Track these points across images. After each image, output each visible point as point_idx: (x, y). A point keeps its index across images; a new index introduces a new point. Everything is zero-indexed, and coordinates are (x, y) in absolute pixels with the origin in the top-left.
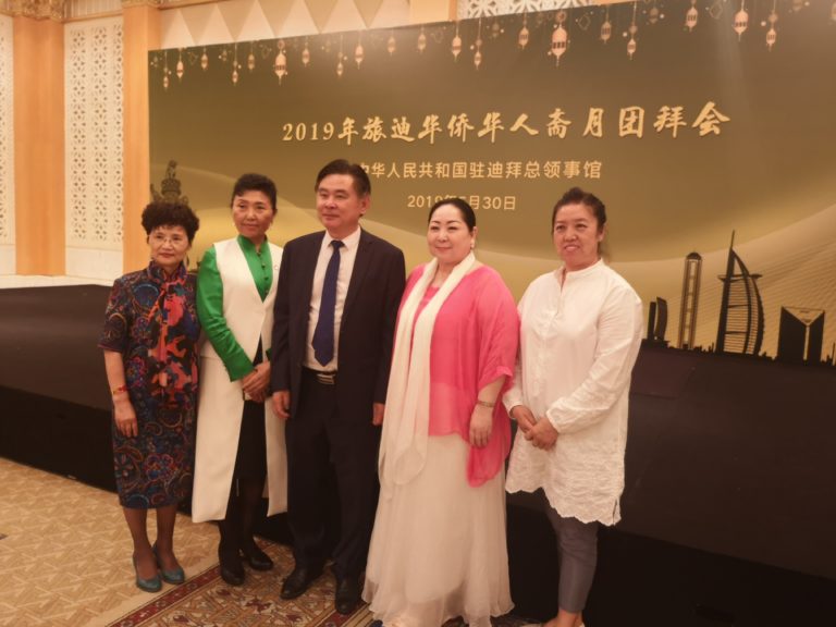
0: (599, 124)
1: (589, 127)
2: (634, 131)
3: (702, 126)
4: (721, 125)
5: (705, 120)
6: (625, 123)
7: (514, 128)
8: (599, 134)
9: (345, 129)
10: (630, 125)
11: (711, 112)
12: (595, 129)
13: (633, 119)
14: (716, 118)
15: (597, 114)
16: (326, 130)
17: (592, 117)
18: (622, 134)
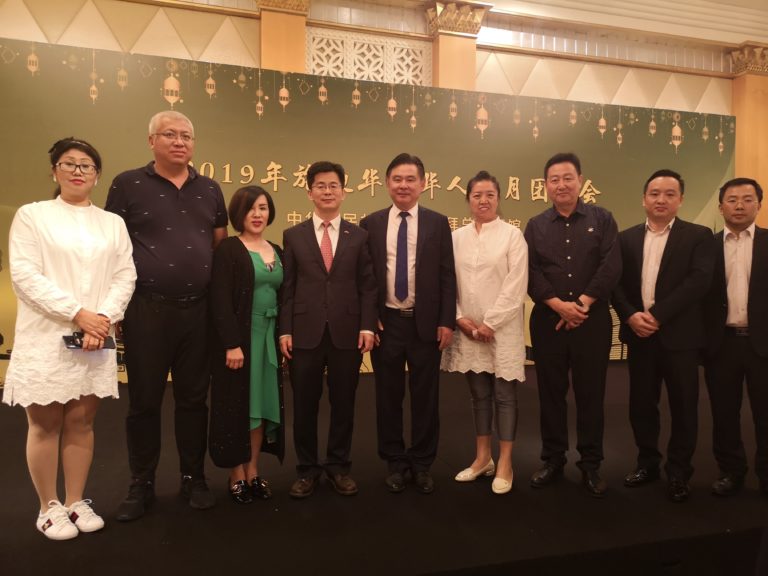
0: (517, 189)
1: (509, 192)
2: (542, 197)
3: (585, 197)
4: (596, 196)
5: (586, 192)
6: (535, 190)
7: (450, 188)
8: (517, 198)
9: (270, 174)
10: (538, 193)
11: (589, 187)
12: (514, 193)
13: (540, 187)
14: (592, 191)
15: (514, 181)
16: (243, 173)
17: (511, 184)
18: (534, 199)
